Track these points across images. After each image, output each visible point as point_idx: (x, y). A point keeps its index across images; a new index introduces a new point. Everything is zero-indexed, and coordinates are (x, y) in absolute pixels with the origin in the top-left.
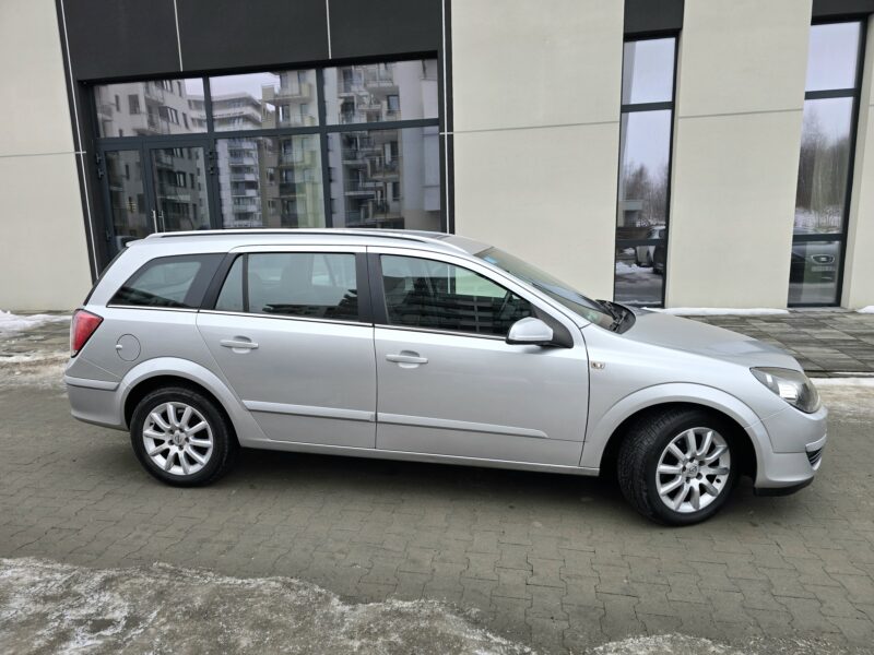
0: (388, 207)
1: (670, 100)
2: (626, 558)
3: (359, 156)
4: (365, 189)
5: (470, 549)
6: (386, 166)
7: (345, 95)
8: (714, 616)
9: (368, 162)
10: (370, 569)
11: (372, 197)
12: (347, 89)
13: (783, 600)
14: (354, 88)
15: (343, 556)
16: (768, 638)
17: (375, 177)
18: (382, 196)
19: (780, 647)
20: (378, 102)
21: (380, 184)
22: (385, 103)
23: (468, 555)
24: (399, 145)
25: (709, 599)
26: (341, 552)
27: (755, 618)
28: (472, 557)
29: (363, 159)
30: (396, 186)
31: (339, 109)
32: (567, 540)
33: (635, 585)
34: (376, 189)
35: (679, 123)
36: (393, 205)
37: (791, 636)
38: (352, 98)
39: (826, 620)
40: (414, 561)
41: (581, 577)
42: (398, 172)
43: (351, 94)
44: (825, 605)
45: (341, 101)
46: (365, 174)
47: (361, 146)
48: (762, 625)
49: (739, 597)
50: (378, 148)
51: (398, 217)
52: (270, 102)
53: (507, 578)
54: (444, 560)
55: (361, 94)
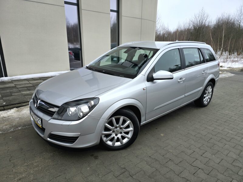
1: (76, 2)
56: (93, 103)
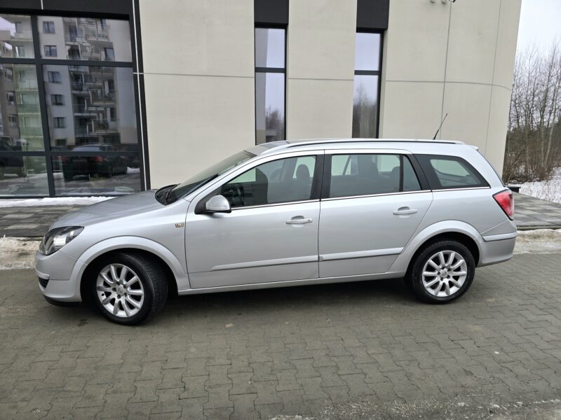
0: (107, 124)
1: (284, 67)
2: (251, 365)
3: (84, 88)
4: (90, 112)
5: (139, 378)
6: (105, 97)
7: (72, 43)
8: (304, 397)
9: (90, 93)
10: (48, 411)
11: (94, 117)
12: (72, 39)
13: (344, 378)
14: (78, 39)
15: (25, 403)
16: (335, 406)
17: (95, 104)
18: (104, 118)
19: (341, 411)
20: (97, 52)
21: (102, 109)
22: (103, 53)
23: (136, 384)
24: (115, 82)
25: (301, 385)
26: (23, 400)
27: (328, 393)
28: (139, 385)
29: (87, 90)
30: (113, 111)
31: (67, 53)
32: (213, 358)
33: (256, 385)
34: (98, 112)
35: (289, 82)
36: (111, 124)
37: (348, 402)
38: (77, 46)
39: (368, 386)
40: (89, 397)
41: (219, 385)
42: (114, 101)
43: (76, 44)
44: (368, 376)
45: (68, 48)
46: (88, 101)
47: (85, 82)
48: (332, 398)
49: (319, 380)
50: (99, 84)
51: (115, 132)
52: (8, 42)
53: (165, 397)
54: (115, 392)
55: (84, 44)
56: (72, 233)
